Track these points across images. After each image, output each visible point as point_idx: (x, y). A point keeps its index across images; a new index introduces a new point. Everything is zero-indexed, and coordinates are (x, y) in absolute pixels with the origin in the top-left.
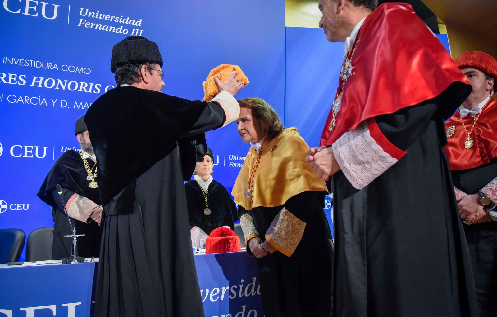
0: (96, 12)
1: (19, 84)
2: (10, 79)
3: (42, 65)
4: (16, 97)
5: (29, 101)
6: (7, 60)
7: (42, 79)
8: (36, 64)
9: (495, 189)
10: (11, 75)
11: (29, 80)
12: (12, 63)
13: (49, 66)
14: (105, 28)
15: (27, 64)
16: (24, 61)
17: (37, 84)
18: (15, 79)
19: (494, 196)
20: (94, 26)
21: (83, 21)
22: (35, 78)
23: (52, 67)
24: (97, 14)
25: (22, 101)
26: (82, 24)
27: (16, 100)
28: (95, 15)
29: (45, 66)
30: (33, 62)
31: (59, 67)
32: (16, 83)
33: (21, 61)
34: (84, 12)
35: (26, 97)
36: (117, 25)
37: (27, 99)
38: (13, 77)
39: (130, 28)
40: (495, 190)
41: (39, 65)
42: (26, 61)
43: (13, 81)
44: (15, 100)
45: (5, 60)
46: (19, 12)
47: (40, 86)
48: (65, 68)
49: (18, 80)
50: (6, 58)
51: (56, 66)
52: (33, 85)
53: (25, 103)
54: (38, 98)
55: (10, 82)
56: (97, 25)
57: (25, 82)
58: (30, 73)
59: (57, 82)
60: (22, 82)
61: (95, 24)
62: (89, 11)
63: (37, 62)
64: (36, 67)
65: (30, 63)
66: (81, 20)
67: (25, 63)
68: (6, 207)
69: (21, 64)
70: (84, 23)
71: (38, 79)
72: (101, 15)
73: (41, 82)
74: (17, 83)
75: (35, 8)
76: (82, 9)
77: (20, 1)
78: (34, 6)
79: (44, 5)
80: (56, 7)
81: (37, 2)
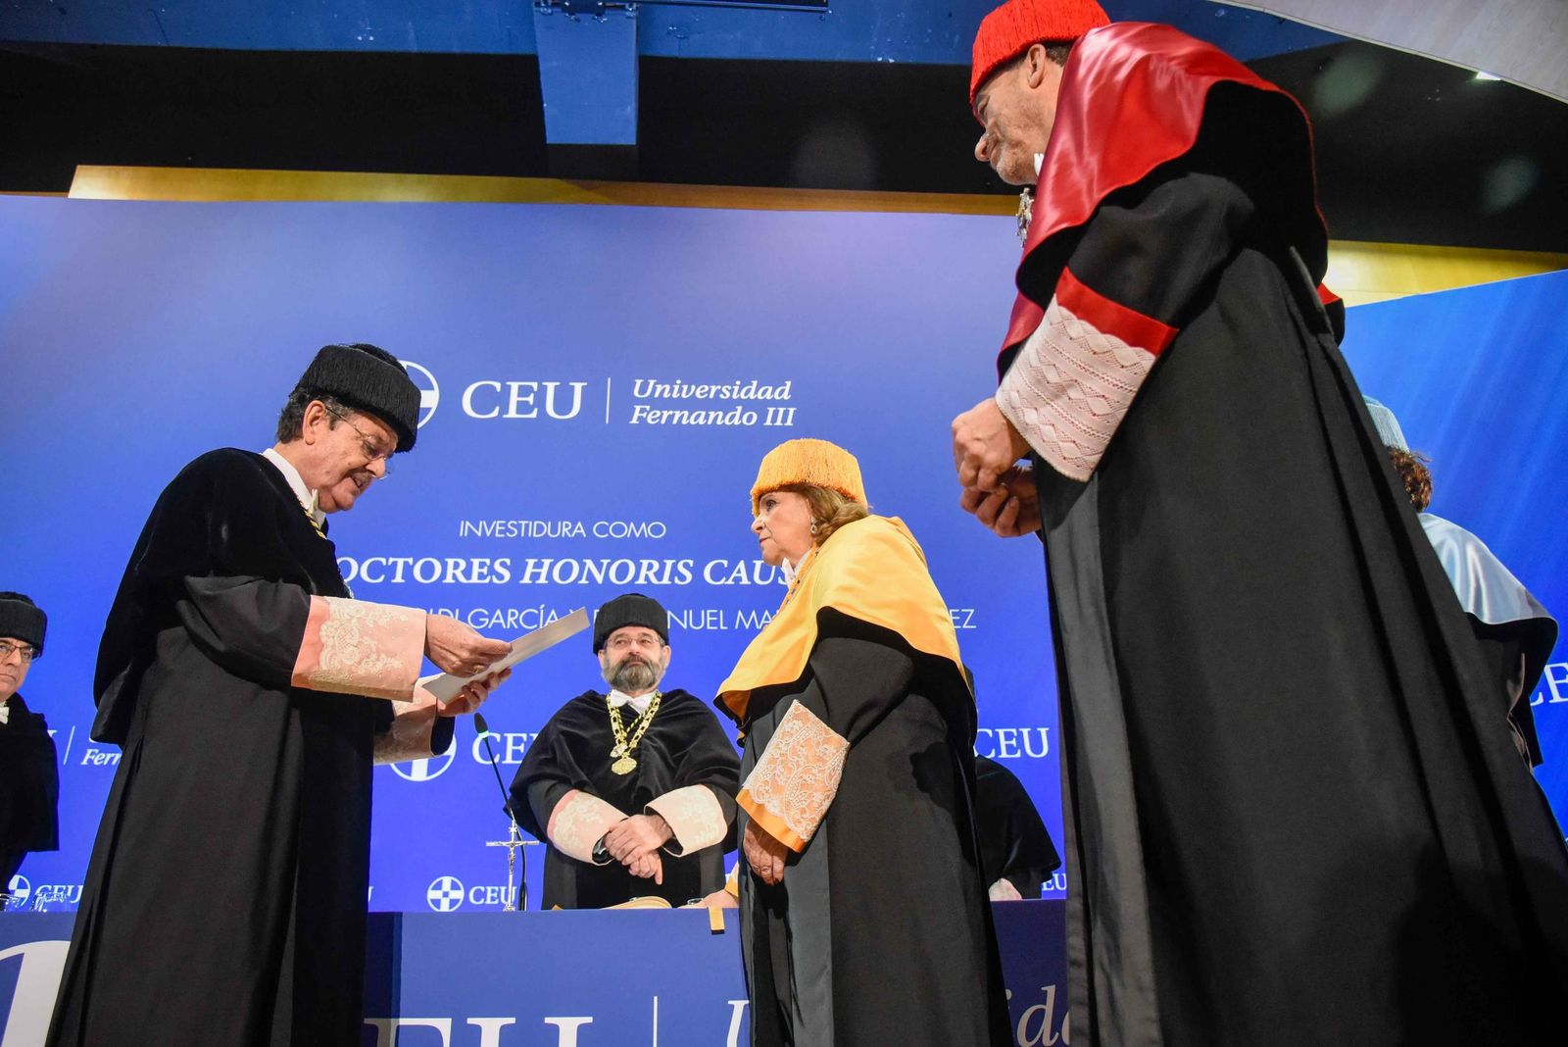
0: (672, 383)
1: (495, 581)
2: (476, 570)
3: (547, 528)
4: (486, 613)
5: (517, 621)
6: (469, 528)
7: (547, 562)
8: (532, 528)
10: (476, 562)
11: (517, 570)
12: (479, 534)
13: (564, 529)
14: (698, 416)
15: (512, 532)
16: (505, 525)
17: (535, 576)
18: (485, 570)
20: (671, 417)
21: (642, 411)
22: (531, 562)
23: (571, 531)
24: (677, 387)
25: (502, 621)
26: (639, 418)
27: (487, 620)
28: (671, 391)
29: (554, 530)
30: (527, 526)
31: (589, 531)
32: (487, 581)
33: (500, 525)
34: (643, 390)
35: (510, 611)
36: (728, 406)
37: (513, 614)
38: (482, 565)
39: (760, 407)
41: (540, 529)
42: (512, 525)
43: (481, 576)
44: (483, 622)
45: (465, 527)
46: (495, 413)
47: (542, 580)
48: (602, 530)
49: (492, 571)
50: (468, 523)
51: (580, 527)
52: (526, 580)
53: (509, 626)
54: (539, 610)
55: (474, 579)
56: (678, 414)
57: (507, 575)
58: (518, 551)
59: (582, 566)
60: (500, 577)
61: (671, 412)
62: (655, 384)
63: (536, 523)
64: (535, 535)
65: (519, 527)
66: (638, 408)
67: (508, 530)
68: (459, 895)
69: (500, 532)
70: (644, 415)
71: (539, 565)
72: (685, 387)
73: (544, 571)
74: (491, 580)
75: (531, 399)
76: (639, 382)
77: (499, 389)
78: (528, 396)
79: (551, 387)
80: (578, 387)
81: (535, 385)
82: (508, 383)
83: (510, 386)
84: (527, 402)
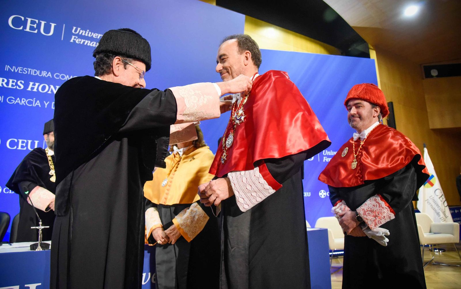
0: (86, 31)
1: (18, 88)
2: (11, 83)
3: (38, 73)
4: (14, 98)
5: (25, 103)
6: (9, 68)
7: (37, 84)
8: (33, 72)
9: (367, 209)
10: (11, 80)
11: (26, 85)
12: (13, 71)
13: (44, 74)
14: (93, 44)
15: (25, 72)
16: (23, 69)
17: (32, 88)
18: (14, 84)
19: (365, 215)
20: (84, 42)
21: (75, 38)
22: (31, 83)
23: (46, 75)
25: (19, 102)
26: (74, 41)
27: (14, 101)
28: (85, 33)
29: (40, 74)
30: (31, 71)
31: (53, 75)
32: (15, 87)
33: (21, 69)
34: (76, 31)
35: (23, 99)
37: (24, 100)
38: (13, 82)
40: (366, 211)
41: (35, 72)
42: (25, 69)
43: (12, 86)
44: (13, 102)
45: (7, 68)
46: (21, 28)
47: (35, 90)
48: (57, 76)
49: (17, 84)
50: (8, 66)
51: (50, 74)
52: (29, 89)
53: (22, 104)
54: (33, 100)
55: (10, 86)
56: (87, 42)
57: (22, 87)
58: (27, 79)
59: (49, 87)
60: (20, 87)
61: (84, 40)
62: (80, 30)
63: (34, 70)
64: (33, 74)
65: (28, 71)
66: (73, 37)
67: (23, 71)
69: (21, 71)
70: (75, 40)
71: (34, 85)
72: (90, 33)
73: (36, 87)
74: (16, 87)
75: (35, 26)
76: (74, 28)
77: (23, 20)
78: (34, 24)
79: (43, 23)
80: (53, 25)
81: (37, 21)
82: (27, 18)
83: (27, 20)
84: (34, 27)
